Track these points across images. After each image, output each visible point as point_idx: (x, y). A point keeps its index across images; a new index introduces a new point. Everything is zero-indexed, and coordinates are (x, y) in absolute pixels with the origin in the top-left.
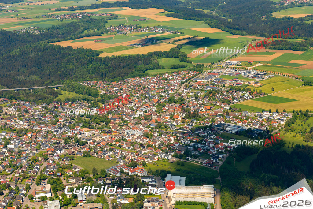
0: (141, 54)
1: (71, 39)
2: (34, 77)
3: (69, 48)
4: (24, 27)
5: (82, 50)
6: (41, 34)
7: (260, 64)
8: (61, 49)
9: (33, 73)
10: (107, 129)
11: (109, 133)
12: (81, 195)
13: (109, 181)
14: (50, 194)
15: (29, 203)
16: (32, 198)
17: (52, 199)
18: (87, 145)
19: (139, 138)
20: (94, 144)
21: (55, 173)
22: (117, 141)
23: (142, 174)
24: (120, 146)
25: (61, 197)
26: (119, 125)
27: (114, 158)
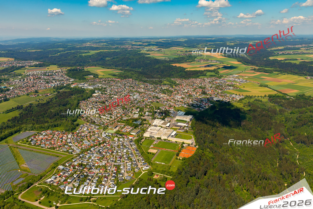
0: (201, 70)
1: (179, 63)
2: (159, 76)
3: (176, 66)
4: (164, 58)
5: (180, 67)
6: (169, 61)
7: (247, 77)
8: (173, 66)
9: (159, 75)
10: (170, 95)
11: (170, 96)
12: (147, 113)
13: (159, 111)
14: (137, 112)
15: (130, 114)
16: (132, 113)
17: (137, 114)
18: (160, 99)
19: (179, 99)
20: (162, 99)
21: (143, 107)
22: (171, 99)
23: (172, 110)
24: (171, 101)
25: (140, 113)
26: (176, 94)
27: (166, 104)
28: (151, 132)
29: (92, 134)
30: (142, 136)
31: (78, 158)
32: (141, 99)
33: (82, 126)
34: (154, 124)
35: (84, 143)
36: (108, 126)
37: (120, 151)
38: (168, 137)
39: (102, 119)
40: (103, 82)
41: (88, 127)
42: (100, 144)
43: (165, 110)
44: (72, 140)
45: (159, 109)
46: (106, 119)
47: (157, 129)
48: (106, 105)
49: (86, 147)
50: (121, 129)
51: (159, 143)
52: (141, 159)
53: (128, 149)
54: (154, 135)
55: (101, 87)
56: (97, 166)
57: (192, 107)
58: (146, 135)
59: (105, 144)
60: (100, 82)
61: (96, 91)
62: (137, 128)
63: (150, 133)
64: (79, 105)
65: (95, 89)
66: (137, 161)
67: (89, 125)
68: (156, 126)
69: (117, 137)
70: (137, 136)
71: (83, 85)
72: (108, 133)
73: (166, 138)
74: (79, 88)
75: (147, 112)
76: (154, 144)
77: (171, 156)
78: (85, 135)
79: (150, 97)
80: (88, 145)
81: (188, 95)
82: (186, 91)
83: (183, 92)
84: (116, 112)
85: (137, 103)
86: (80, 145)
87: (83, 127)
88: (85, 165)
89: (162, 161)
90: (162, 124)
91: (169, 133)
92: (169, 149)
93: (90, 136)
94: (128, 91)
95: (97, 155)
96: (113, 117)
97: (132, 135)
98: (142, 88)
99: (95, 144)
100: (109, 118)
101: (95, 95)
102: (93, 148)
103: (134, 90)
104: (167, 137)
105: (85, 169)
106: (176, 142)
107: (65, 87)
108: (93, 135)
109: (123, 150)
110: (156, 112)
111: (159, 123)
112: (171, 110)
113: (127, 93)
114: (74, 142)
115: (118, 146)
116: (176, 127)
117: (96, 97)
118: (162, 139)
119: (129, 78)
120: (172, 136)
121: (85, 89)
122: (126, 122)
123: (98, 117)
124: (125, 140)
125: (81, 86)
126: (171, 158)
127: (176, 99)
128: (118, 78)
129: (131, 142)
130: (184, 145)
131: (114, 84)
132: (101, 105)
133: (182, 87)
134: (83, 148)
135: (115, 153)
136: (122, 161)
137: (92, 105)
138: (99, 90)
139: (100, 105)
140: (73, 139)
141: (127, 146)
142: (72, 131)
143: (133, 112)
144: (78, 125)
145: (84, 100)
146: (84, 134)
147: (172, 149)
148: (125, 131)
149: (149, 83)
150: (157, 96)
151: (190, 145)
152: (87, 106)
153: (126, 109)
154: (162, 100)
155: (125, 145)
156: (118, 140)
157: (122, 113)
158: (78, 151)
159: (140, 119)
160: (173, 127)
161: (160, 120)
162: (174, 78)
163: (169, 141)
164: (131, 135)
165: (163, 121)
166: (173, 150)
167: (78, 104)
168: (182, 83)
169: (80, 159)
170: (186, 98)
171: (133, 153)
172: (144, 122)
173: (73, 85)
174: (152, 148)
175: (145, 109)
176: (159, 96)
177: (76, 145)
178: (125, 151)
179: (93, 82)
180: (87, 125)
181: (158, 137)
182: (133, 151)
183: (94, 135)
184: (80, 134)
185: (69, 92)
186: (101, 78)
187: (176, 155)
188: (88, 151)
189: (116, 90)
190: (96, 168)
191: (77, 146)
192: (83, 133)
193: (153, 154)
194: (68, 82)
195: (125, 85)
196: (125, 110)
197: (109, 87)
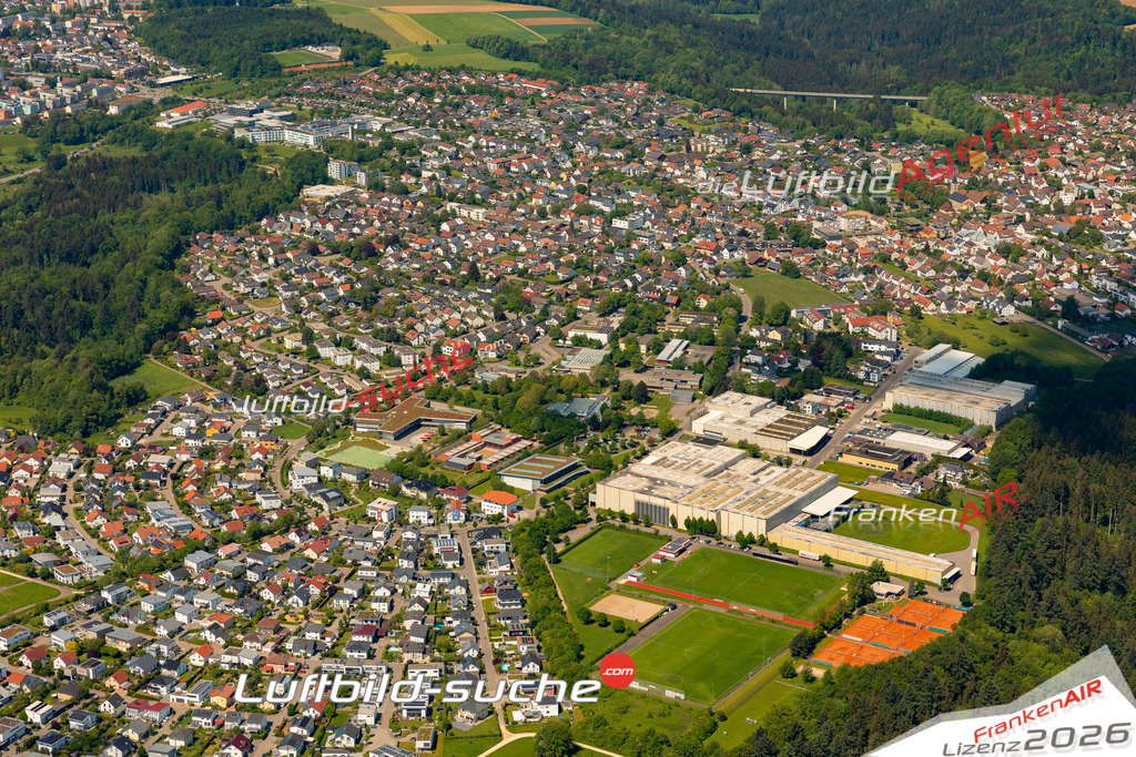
10: (913, 220)
11: (915, 231)
12: (673, 349)
13: (775, 335)
14: (603, 338)
15: (543, 348)
16: (558, 335)
17: (600, 346)
18: (819, 252)
19: (981, 254)
20: (837, 249)
21: (663, 296)
22: (912, 253)
23: (882, 334)
24: (904, 266)
25: (622, 346)
26: (966, 217)
27: (855, 288)
28: (653, 480)
29: (218, 466)
30: (583, 504)
31: (84, 606)
32: (668, 245)
33: (168, 406)
34: (698, 427)
35: (148, 519)
36: (349, 422)
37: (381, 592)
38: (772, 524)
39: (323, 369)
40: (411, 100)
41: (207, 418)
42: (258, 535)
43: (835, 329)
44: (70, 493)
45: (782, 320)
46: (349, 368)
47: (705, 462)
48: (380, 271)
49: (157, 544)
50: (443, 444)
51: (695, 558)
52: (524, 649)
53: (447, 580)
54: (668, 504)
55: (381, 134)
56: (201, 672)
57: (1060, 323)
58: (614, 495)
59: (293, 537)
60: (382, 103)
61: (334, 169)
62: (562, 447)
63: (644, 483)
64: (184, 259)
65: (332, 149)
66: (488, 661)
67: (216, 405)
68: (708, 441)
69: (395, 493)
70: (544, 503)
71: (246, 119)
72: (338, 467)
73: (754, 526)
74: (211, 134)
75: (683, 336)
76: (657, 567)
77: (758, 652)
78: (174, 470)
79: (743, 233)
80: (176, 536)
81: (1066, 226)
82: (1067, 199)
83: (1033, 207)
84: (444, 326)
85: (626, 270)
86: (119, 526)
87: (171, 416)
88: (119, 654)
89: (672, 682)
90: (768, 431)
91: (790, 491)
92: (755, 604)
93: (206, 478)
94: (586, 173)
95: (216, 602)
96: (407, 360)
97: (511, 490)
98: (702, 156)
99: (224, 528)
100: (374, 367)
101: (317, 192)
102: (203, 556)
103: (632, 170)
104: (763, 524)
105: (111, 682)
106: (827, 561)
107: (113, 124)
108: (225, 470)
109: (412, 587)
110: (753, 340)
111: (741, 422)
112: (880, 336)
113: (568, 188)
114: (80, 505)
115: (383, 558)
116: (866, 462)
117: (320, 213)
118: (724, 533)
119: (626, 77)
120: (814, 517)
121: (252, 147)
122: (490, 398)
123: (295, 352)
124: (450, 518)
125: (231, 121)
126: (752, 662)
127: (953, 253)
128: (533, 77)
129: (486, 535)
130: (880, 588)
131: (487, 115)
132: (341, 271)
133: (1044, 167)
134: (134, 552)
135: (346, 597)
136: (379, 654)
137: (277, 264)
138: (362, 156)
139: (335, 266)
140: (78, 489)
141: (450, 564)
142: (86, 434)
143: (571, 334)
144: (137, 398)
145: (228, 225)
146: (163, 460)
147: (779, 608)
148: (466, 462)
149: (774, 123)
150: (798, 226)
151: (932, 594)
152: (233, 274)
153: (524, 305)
154: (834, 259)
155: (436, 550)
156: (399, 519)
157: (482, 337)
158: (93, 568)
159: (604, 384)
160: (847, 459)
161: (757, 401)
162: (1005, 87)
163: (775, 548)
164: (503, 487)
165: (781, 412)
166: (779, 616)
167: (178, 250)
168: (1059, 131)
169: (96, 617)
170: (1042, 252)
171: (479, 614)
172: (634, 411)
173: (176, 115)
174: (628, 591)
175: (670, 319)
176: (817, 225)
177: (88, 529)
178: (422, 590)
179: (331, 96)
180: (203, 401)
181: (698, 514)
182: (479, 599)
183: (232, 473)
184: (138, 459)
185: (134, 160)
186: (400, 71)
187: (788, 652)
188: (162, 569)
189: (492, 167)
190: (187, 677)
191: (94, 533)
192: (165, 451)
193: (622, 627)
194: (145, 93)
195: (573, 127)
196: (511, 316)
197: (446, 139)
